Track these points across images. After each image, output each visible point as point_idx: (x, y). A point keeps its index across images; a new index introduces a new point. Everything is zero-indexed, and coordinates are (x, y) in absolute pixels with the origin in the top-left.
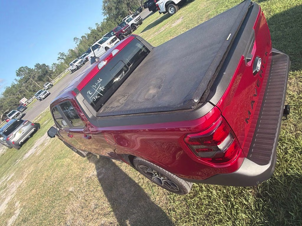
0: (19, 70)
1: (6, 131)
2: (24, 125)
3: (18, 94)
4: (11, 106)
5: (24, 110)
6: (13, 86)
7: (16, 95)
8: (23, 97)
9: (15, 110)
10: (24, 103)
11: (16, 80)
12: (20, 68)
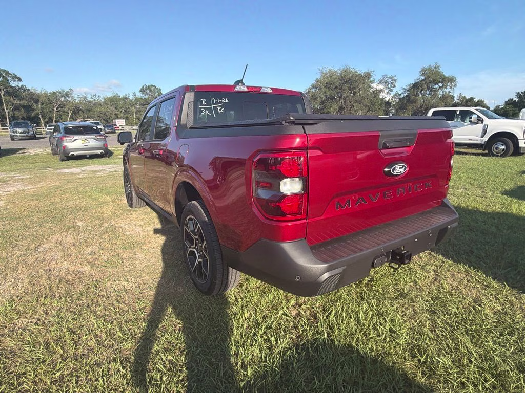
0: (148, 86)
1: (71, 128)
2: (95, 138)
3: (121, 111)
4: (100, 117)
5: (112, 133)
6: (125, 99)
7: (117, 110)
8: (123, 119)
9: (100, 123)
10: (118, 125)
11: (134, 94)
12: (152, 86)
